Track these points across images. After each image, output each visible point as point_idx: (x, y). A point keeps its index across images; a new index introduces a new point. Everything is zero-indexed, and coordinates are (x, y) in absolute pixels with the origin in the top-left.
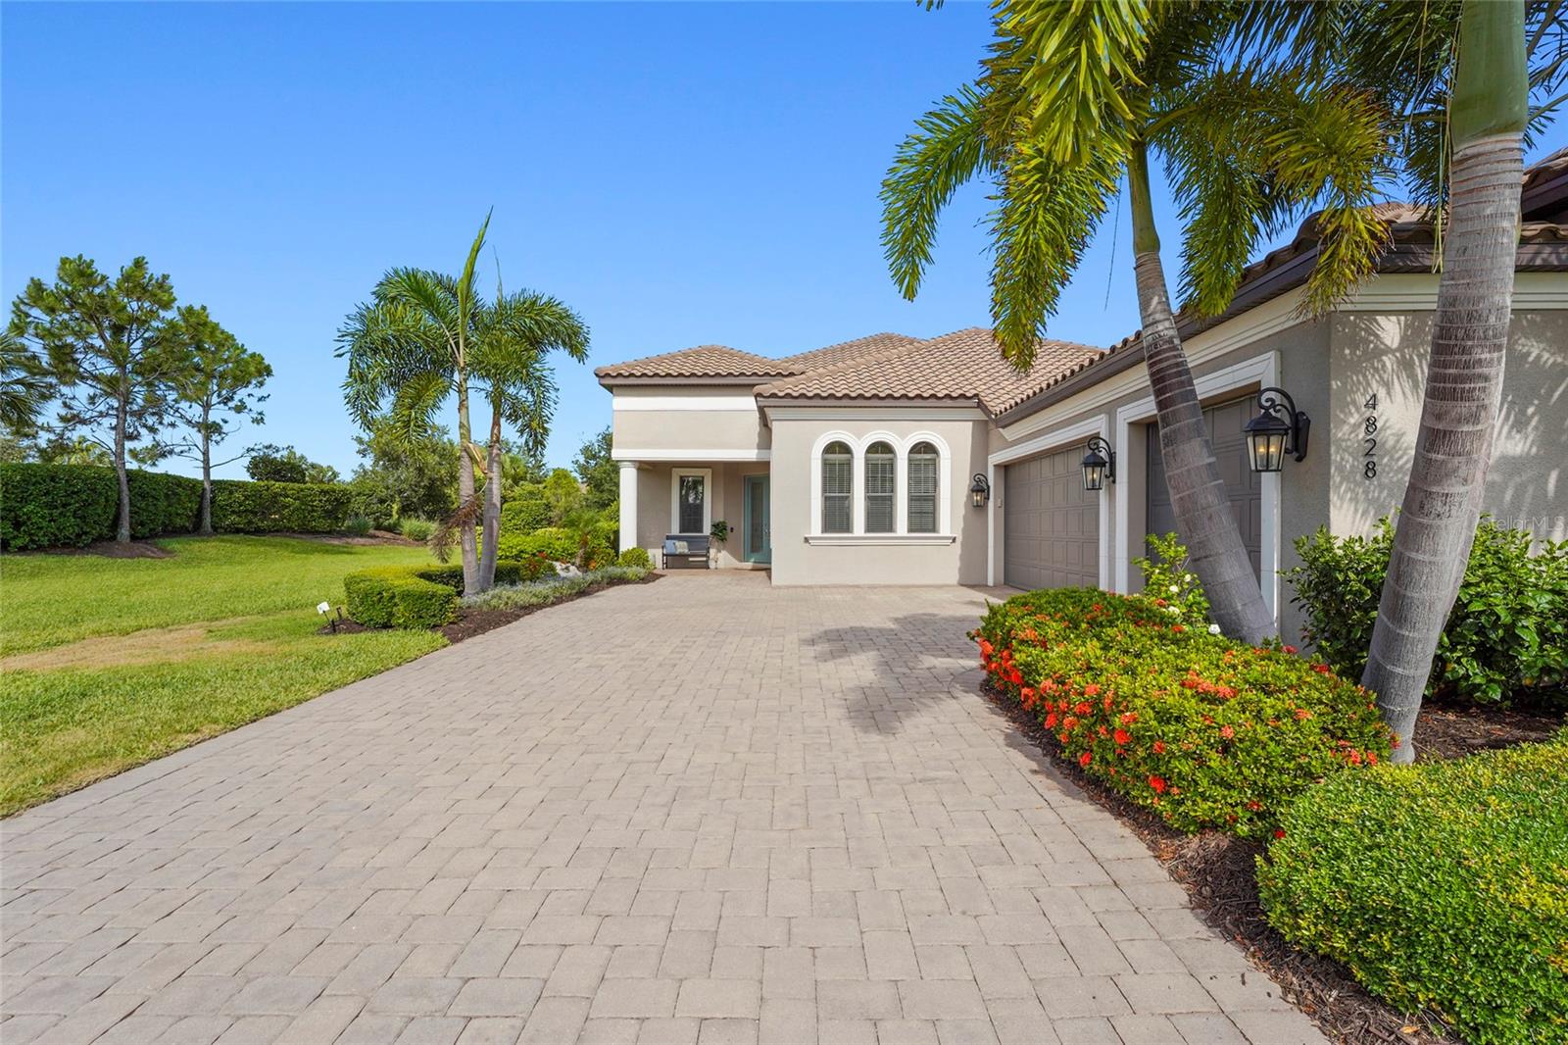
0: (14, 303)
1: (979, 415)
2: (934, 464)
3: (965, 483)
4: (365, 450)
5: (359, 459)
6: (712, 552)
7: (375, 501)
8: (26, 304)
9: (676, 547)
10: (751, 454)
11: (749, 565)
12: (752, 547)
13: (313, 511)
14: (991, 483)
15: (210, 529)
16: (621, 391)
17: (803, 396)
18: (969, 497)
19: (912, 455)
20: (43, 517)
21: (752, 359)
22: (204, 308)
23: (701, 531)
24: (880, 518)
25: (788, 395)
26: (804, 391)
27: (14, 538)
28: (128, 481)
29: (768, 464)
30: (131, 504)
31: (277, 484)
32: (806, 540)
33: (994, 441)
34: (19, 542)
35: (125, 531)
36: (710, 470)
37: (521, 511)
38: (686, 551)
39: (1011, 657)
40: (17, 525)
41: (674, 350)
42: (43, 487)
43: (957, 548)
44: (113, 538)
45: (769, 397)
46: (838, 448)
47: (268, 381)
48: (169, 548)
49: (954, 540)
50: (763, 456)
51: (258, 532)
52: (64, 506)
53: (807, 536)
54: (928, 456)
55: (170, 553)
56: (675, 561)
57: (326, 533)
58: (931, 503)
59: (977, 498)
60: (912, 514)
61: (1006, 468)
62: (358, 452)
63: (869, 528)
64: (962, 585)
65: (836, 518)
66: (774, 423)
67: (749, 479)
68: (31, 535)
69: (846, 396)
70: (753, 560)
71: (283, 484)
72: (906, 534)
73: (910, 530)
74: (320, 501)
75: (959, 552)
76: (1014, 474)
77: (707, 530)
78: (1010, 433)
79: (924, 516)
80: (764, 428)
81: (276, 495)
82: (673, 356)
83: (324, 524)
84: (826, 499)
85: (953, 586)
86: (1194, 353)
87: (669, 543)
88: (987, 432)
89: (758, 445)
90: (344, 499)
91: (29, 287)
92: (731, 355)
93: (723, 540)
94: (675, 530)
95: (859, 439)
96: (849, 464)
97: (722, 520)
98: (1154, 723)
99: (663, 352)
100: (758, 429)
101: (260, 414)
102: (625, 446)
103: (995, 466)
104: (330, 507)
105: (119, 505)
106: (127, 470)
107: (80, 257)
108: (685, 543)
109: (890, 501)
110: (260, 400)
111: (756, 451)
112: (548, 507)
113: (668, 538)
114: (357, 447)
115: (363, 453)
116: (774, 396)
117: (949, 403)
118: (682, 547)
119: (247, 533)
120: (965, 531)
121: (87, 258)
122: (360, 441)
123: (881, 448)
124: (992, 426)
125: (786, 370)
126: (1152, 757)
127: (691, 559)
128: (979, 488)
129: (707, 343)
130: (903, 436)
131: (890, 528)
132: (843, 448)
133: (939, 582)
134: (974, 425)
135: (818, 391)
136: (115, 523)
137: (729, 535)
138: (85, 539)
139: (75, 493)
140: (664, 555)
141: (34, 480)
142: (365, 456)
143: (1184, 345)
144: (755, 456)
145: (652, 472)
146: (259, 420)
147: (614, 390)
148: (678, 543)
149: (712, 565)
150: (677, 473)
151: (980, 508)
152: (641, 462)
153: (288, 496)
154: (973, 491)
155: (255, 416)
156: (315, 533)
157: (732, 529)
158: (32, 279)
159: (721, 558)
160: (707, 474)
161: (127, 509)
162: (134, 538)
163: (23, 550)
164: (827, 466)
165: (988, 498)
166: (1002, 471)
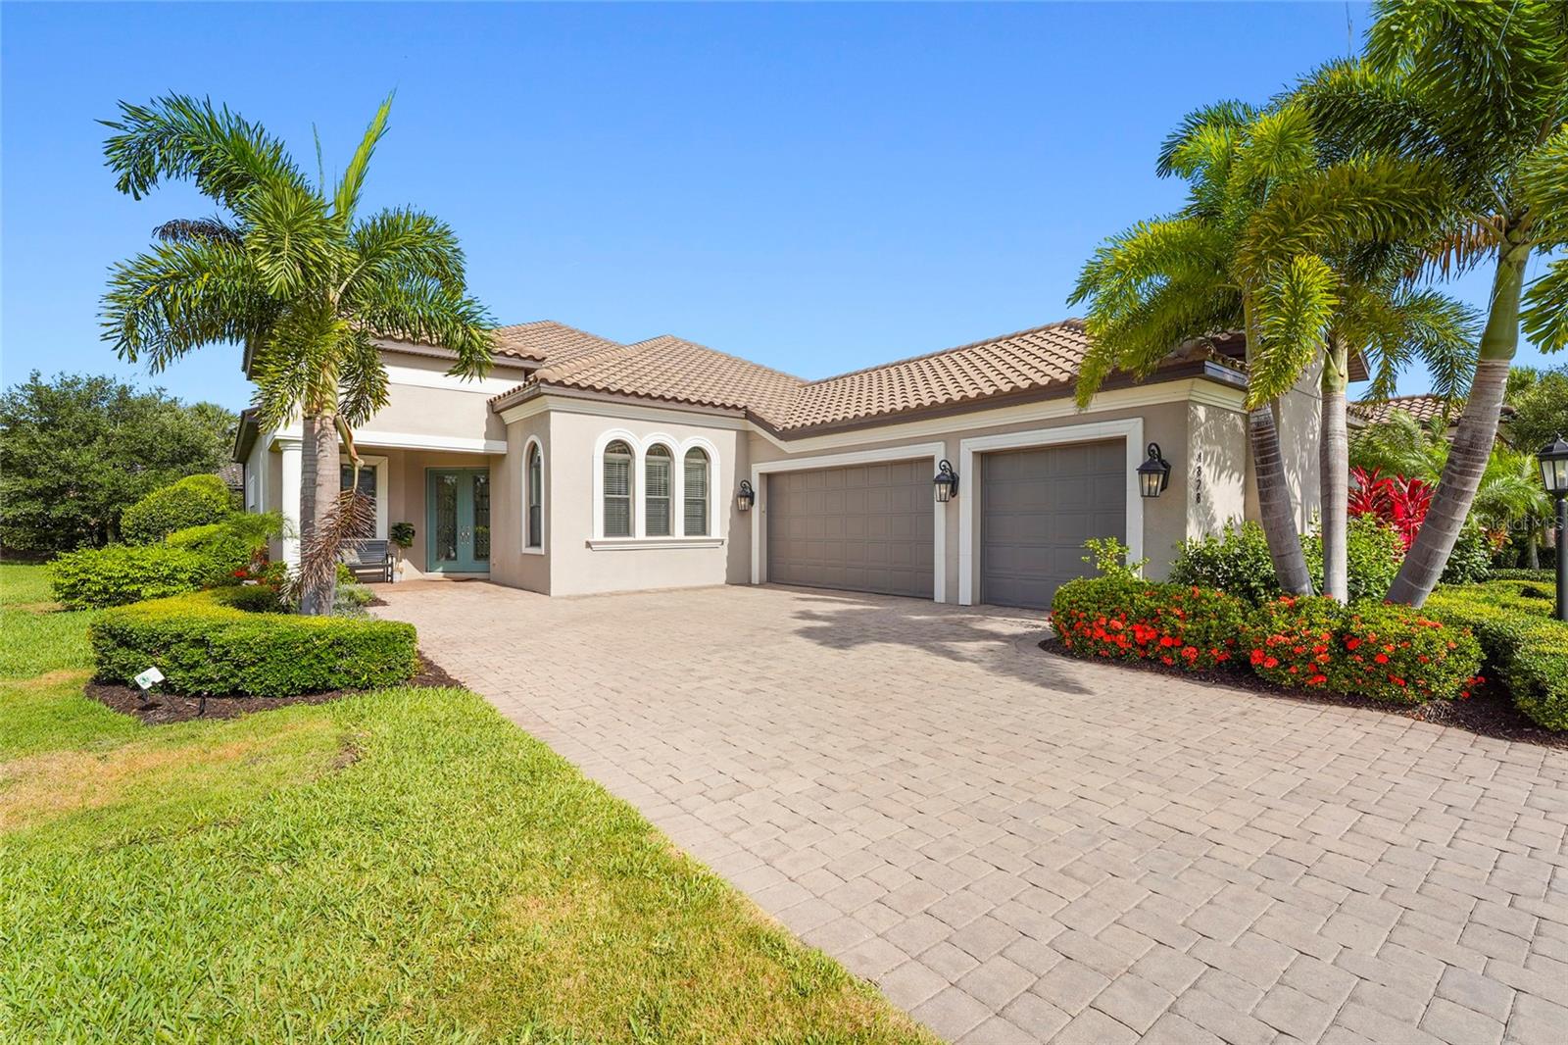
2: (706, 467)
3: (732, 489)
6: (394, 561)
10: (477, 444)
11: (438, 575)
14: (755, 490)
18: (735, 502)
19: (688, 459)
23: (375, 536)
24: (659, 522)
25: (575, 385)
32: (588, 545)
33: (756, 454)
36: (387, 459)
43: (724, 551)
45: (553, 384)
46: (619, 447)
49: (722, 542)
50: (495, 448)
53: (590, 540)
54: (699, 461)
58: (699, 507)
59: (743, 503)
60: (686, 516)
61: (769, 478)
63: (649, 532)
64: (729, 583)
65: (617, 521)
66: (553, 413)
67: (434, 473)
70: (441, 569)
72: (682, 537)
73: (686, 534)
75: (726, 553)
76: (777, 484)
77: (382, 533)
79: (697, 522)
80: (493, 417)
84: (607, 500)
85: (721, 587)
88: (750, 443)
89: (486, 434)
93: (404, 545)
95: (641, 439)
96: (631, 465)
97: (402, 521)
103: (759, 475)
109: (667, 504)
111: (484, 441)
117: (722, 411)
120: (730, 533)
123: (660, 450)
125: (522, 351)
128: (744, 493)
130: (680, 439)
131: (667, 531)
132: (624, 447)
133: (709, 583)
134: (737, 434)
137: (414, 541)
144: (483, 448)
151: (745, 513)
154: (738, 495)
157: (416, 533)
160: (382, 464)
164: (608, 465)
165: (752, 503)
166: (766, 479)
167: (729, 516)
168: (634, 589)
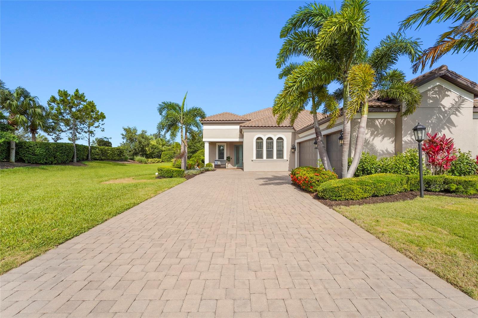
0: (47, 101)
1: (293, 131)
2: (283, 142)
3: (290, 147)
4: (124, 137)
5: (122, 140)
6: (227, 164)
7: (128, 151)
8: (50, 102)
9: (217, 163)
10: (237, 140)
11: (236, 167)
12: (236, 163)
13: (115, 154)
14: (296, 147)
15: (90, 159)
16: (205, 124)
17: (251, 126)
18: (291, 150)
19: (277, 140)
20: (60, 156)
21: (237, 116)
22: (93, 101)
23: (224, 159)
24: (270, 155)
25: (248, 126)
26: (252, 125)
27: (54, 161)
28: (76, 146)
29: (242, 142)
30: (77, 153)
31: (106, 147)
32: (252, 161)
33: (297, 138)
34: (55, 162)
35: (75, 160)
36: (226, 144)
37: (167, 154)
38: (220, 164)
39: (295, 176)
40: (55, 158)
41: (217, 114)
42: (60, 149)
43: (288, 162)
44: (73, 161)
47: (105, 120)
48: (85, 164)
49: (287, 160)
50: (241, 140)
51: (102, 160)
52: (64, 153)
53: (252, 159)
54: (281, 141)
55: (86, 165)
56: (217, 166)
57: (117, 160)
58: (282, 152)
59: (293, 150)
60: (277, 154)
61: (300, 143)
62: (122, 138)
63: (267, 158)
64: (289, 171)
65: (259, 155)
66: (244, 133)
67: (236, 146)
68: (57, 160)
69: (262, 126)
70: (237, 166)
71: (108, 147)
72: (276, 159)
73: (277, 158)
74: (117, 152)
75: (289, 163)
76: (301, 145)
77: (225, 158)
78: (300, 135)
79: (280, 155)
80: (240, 134)
81: (106, 150)
82: (217, 115)
83: (117, 158)
84: (257, 151)
85: (287, 171)
86: (322, 127)
87: (216, 162)
88: (295, 135)
89: (239, 137)
90: (122, 151)
91: (51, 97)
92: (232, 115)
93: (229, 161)
94: (217, 159)
95: (265, 136)
96: (262, 142)
97: (229, 156)
98: (310, 179)
99: (215, 114)
100: (239, 133)
101: (103, 129)
102: (206, 138)
103: (297, 143)
104: (119, 153)
105: (74, 153)
106: (75, 144)
107: (64, 90)
108: (220, 162)
109: (272, 151)
110: (102, 125)
111: (239, 139)
112: (174, 153)
113: (215, 161)
114: (122, 136)
115: (123, 138)
116: (244, 126)
117: (286, 128)
118: (219, 163)
119: (100, 160)
120: (290, 158)
121: (66, 90)
122: (123, 135)
123: (270, 139)
124: (296, 133)
125: (246, 119)
126: (311, 183)
127: (221, 166)
128: (293, 148)
129: (225, 111)
130: (275, 135)
131: (272, 158)
132: (261, 139)
133: (284, 171)
134: (292, 133)
135: (255, 125)
136: (73, 158)
137: (231, 160)
138: (68, 162)
139: (66, 150)
140: (215, 165)
141: (59, 146)
142: (124, 139)
143: (320, 126)
145: (212, 144)
146: (103, 130)
147: (203, 124)
148: (218, 162)
149: (227, 167)
150: (217, 144)
151: (293, 153)
152: (210, 142)
153: (109, 151)
154: (292, 149)
155: (102, 129)
156: (115, 160)
157: (231, 158)
158: (52, 96)
159: (229, 166)
160: (225, 144)
161: (76, 154)
162: (77, 161)
163: (55, 164)
164: (257, 143)
165: (295, 150)
166: (299, 144)
167: (289, 154)
168: (263, 171)
